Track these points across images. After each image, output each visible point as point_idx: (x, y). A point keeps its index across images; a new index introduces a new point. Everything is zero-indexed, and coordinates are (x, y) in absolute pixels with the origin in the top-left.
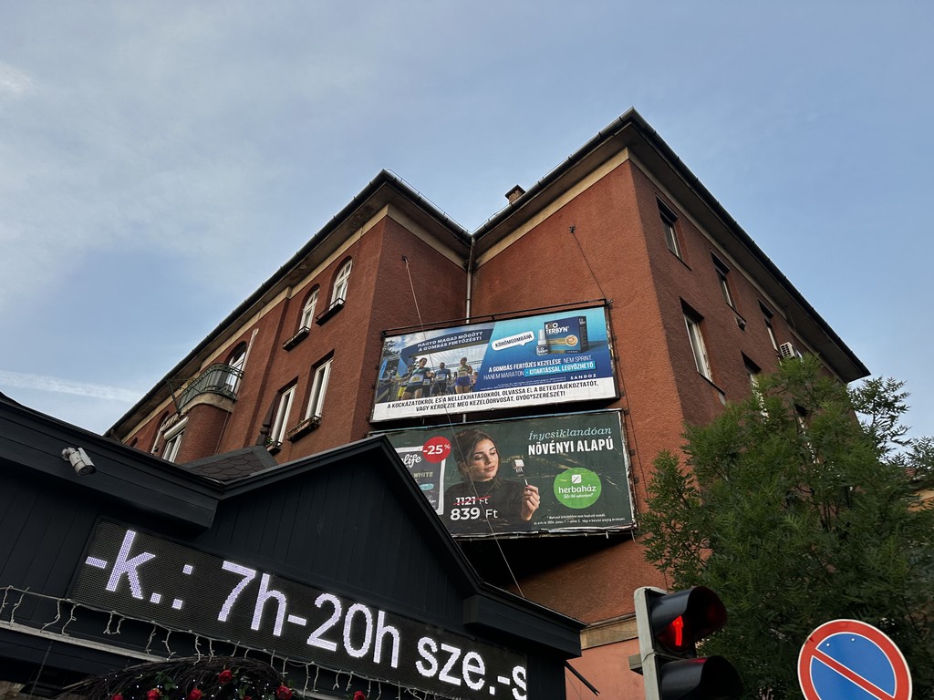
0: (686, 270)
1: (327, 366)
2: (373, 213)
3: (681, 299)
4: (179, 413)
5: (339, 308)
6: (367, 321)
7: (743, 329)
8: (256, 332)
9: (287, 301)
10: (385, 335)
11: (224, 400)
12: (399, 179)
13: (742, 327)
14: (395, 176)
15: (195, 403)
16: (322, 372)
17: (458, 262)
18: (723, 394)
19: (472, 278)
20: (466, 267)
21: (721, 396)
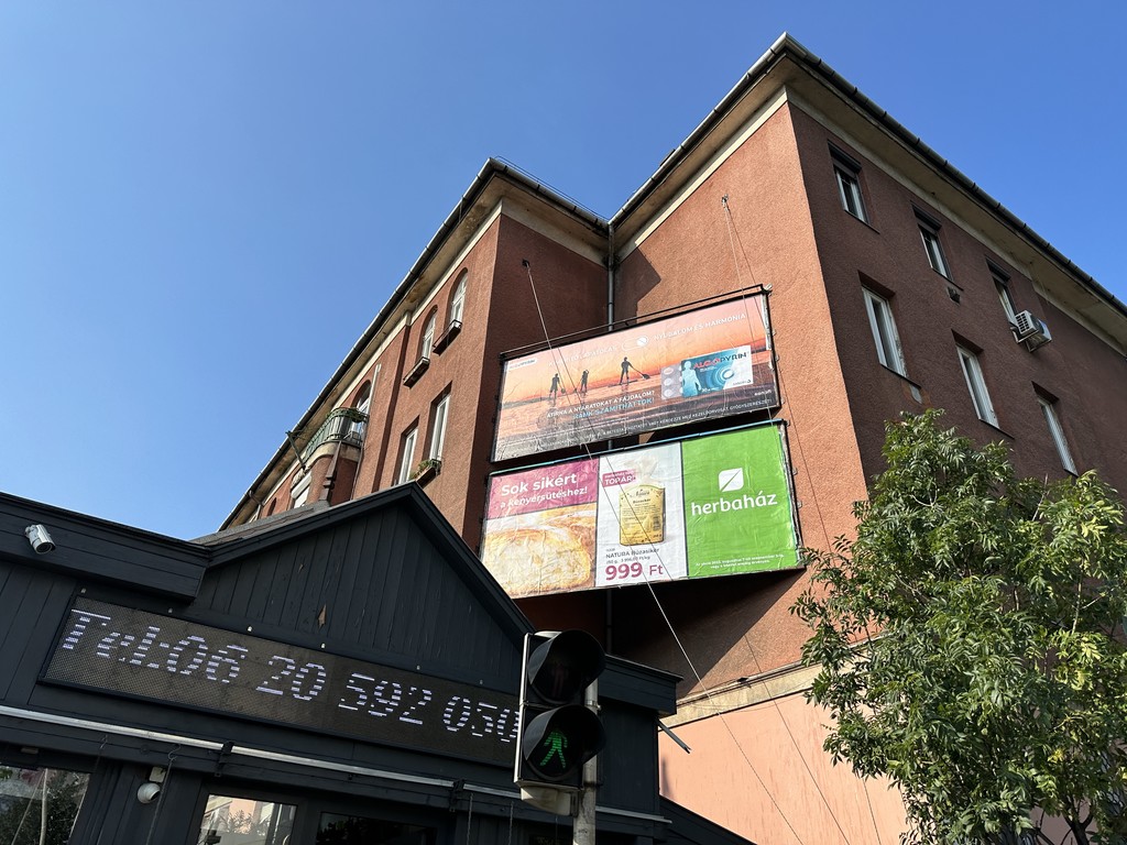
0: (871, 234)
1: (447, 400)
2: (487, 211)
3: (860, 272)
4: (304, 467)
5: (456, 331)
6: (483, 344)
7: (958, 301)
8: (378, 368)
9: (408, 328)
10: (504, 359)
11: (349, 450)
12: (511, 168)
13: (955, 298)
14: (504, 163)
15: (317, 455)
16: (443, 407)
17: (594, 258)
18: (919, 388)
19: (614, 276)
20: (605, 262)
21: (915, 393)
